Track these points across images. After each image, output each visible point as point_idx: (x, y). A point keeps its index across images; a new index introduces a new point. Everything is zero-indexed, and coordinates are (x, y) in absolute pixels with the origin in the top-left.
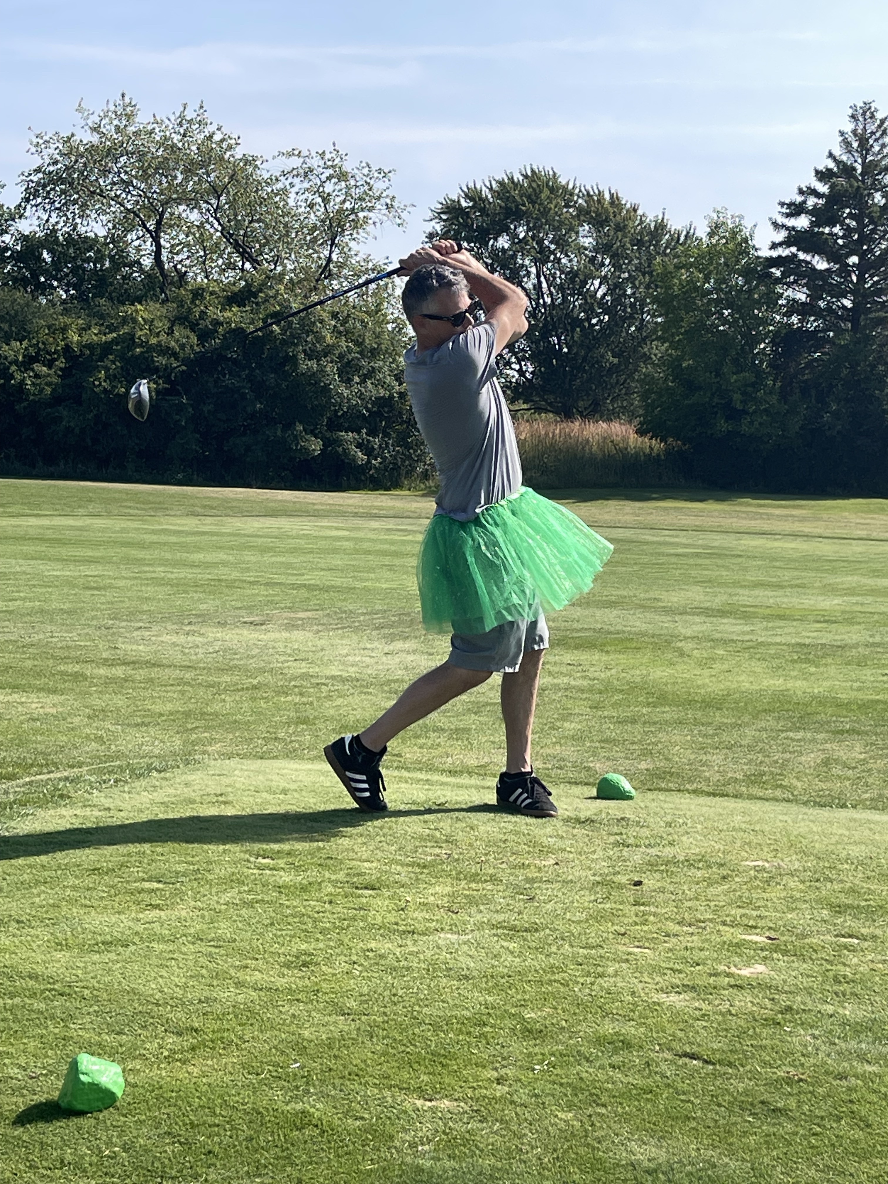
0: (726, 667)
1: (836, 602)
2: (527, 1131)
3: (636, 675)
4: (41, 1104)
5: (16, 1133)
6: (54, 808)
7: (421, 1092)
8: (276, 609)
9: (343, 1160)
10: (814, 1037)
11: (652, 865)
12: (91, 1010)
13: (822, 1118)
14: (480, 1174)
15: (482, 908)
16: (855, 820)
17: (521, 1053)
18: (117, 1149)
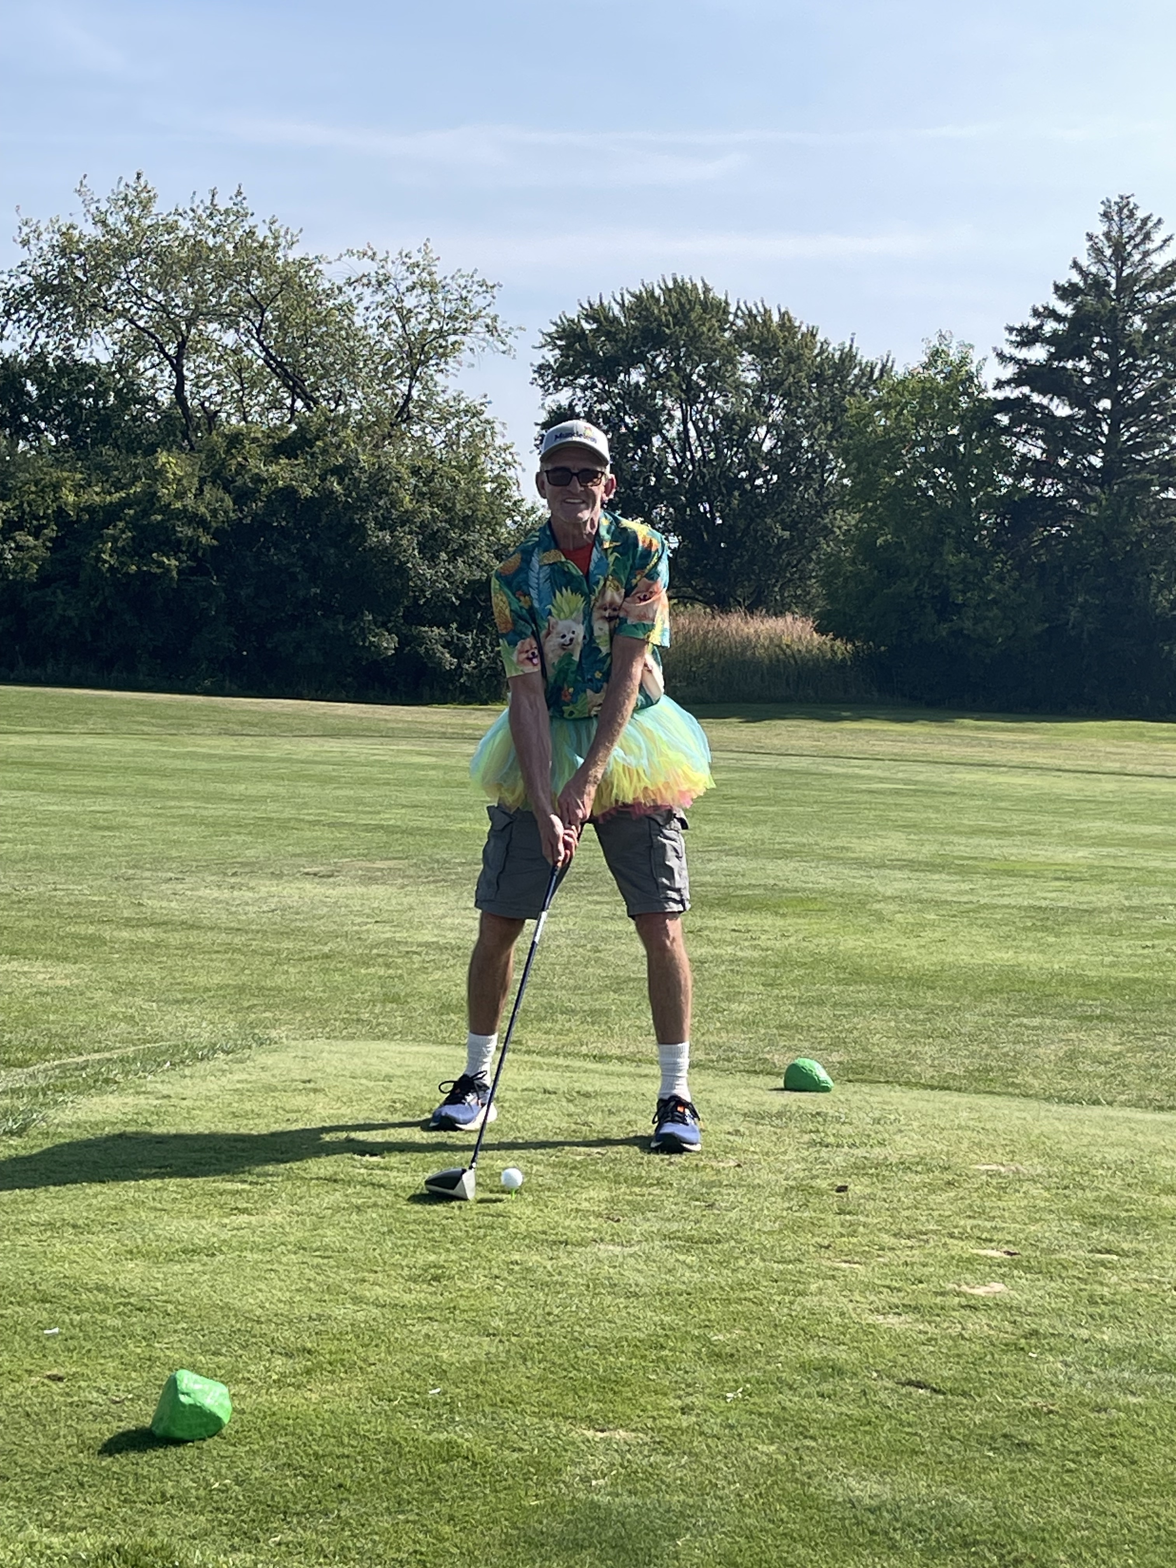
0: (938, 935)
1: (1080, 854)
2: (722, 1465)
3: (823, 945)
4: (130, 1432)
5: (104, 1463)
6: (98, 1095)
7: (590, 1422)
8: (346, 857)
9: (502, 1495)
10: (1066, 1364)
11: (859, 1168)
12: (179, 1327)
13: (1078, 1454)
14: (668, 1511)
15: (649, 1215)
16: (1112, 1119)
17: (709, 1379)
18: (227, 1481)
